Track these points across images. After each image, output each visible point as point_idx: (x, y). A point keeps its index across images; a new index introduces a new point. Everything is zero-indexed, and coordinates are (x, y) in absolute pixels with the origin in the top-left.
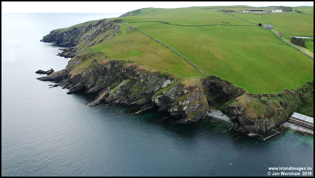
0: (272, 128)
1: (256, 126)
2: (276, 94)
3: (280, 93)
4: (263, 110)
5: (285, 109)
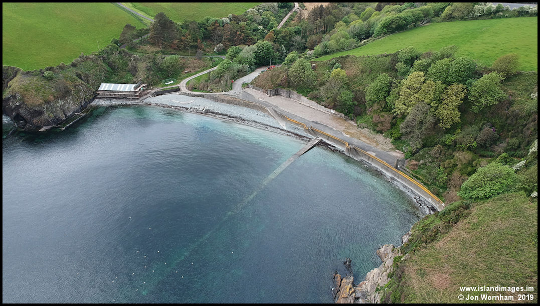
0: (74, 112)
1: (47, 115)
2: (67, 64)
3: (74, 61)
4: (50, 90)
5: (88, 82)
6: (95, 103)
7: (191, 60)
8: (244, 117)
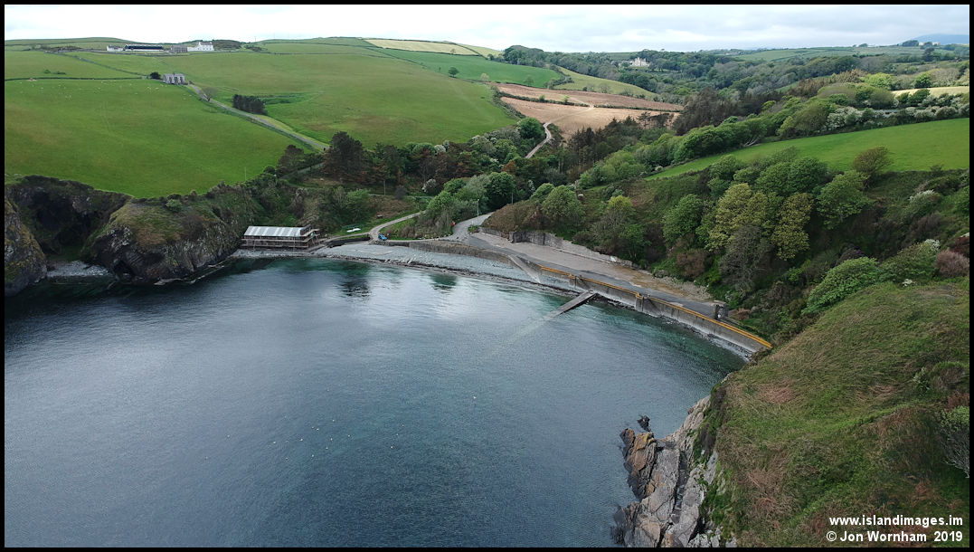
0: (207, 264)
1: (170, 262)
2: (200, 194)
3: (210, 190)
4: (176, 226)
5: (229, 223)
6: (238, 254)
7: (388, 200)
8: (473, 270)
